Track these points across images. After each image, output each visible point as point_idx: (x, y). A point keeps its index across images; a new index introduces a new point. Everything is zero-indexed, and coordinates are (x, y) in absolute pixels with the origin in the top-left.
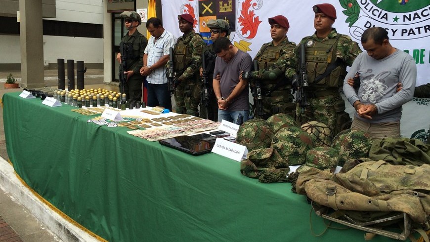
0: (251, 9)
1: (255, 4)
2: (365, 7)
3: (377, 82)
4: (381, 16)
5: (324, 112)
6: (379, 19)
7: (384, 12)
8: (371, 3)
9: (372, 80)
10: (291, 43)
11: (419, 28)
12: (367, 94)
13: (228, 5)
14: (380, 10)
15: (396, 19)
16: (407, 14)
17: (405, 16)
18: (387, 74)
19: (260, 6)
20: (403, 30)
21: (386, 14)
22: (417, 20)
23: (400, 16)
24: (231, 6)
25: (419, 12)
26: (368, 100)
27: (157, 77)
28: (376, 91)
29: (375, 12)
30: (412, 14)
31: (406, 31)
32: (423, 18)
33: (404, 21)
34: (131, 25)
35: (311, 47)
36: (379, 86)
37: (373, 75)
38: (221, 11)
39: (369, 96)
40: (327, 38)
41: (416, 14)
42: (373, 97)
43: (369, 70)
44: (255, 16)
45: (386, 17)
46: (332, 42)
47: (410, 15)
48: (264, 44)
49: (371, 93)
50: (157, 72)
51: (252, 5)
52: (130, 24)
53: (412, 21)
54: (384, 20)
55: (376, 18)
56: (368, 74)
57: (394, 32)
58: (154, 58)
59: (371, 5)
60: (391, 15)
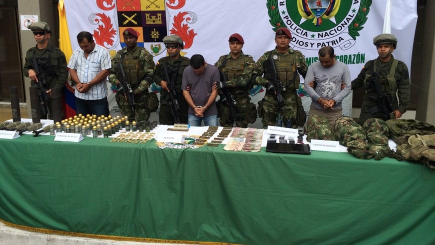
0: (184, 22)
1: (189, 19)
2: (291, 27)
3: (331, 83)
4: (303, 34)
5: (291, 107)
6: (301, 36)
7: (305, 31)
8: (294, 24)
9: (327, 82)
10: (247, 56)
11: (328, 43)
12: (326, 92)
13: (157, 17)
14: (302, 29)
15: (313, 36)
16: (321, 33)
17: (319, 34)
18: (337, 78)
19: (195, 20)
20: (318, 44)
21: (306, 32)
22: (327, 37)
23: (316, 34)
24: (160, 18)
25: (328, 32)
26: (327, 96)
27: (95, 92)
28: (332, 90)
29: (299, 31)
30: (324, 33)
31: (320, 44)
32: (331, 36)
33: (319, 37)
34: (44, 38)
35: (277, 60)
36: (333, 86)
37: (327, 79)
38: (148, 23)
39: (328, 93)
40: (288, 53)
41: (326, 33)
42: (330, 93)
43: (324, 76)
44: (189, 29)
45: (306, 34)
46: (292, 56)
47: (322, 34)
48: (221, 57)
49: (329, 91)
50: (95, 88)
51: (185, 20)
52: (42, 37)
53: (324, 38)
54: (305, 36)
55: (299, 35)
56: (324, 78)
57: (312, 45)
58: (90, 73)
59: (295, 25)
60: (310, 33)
